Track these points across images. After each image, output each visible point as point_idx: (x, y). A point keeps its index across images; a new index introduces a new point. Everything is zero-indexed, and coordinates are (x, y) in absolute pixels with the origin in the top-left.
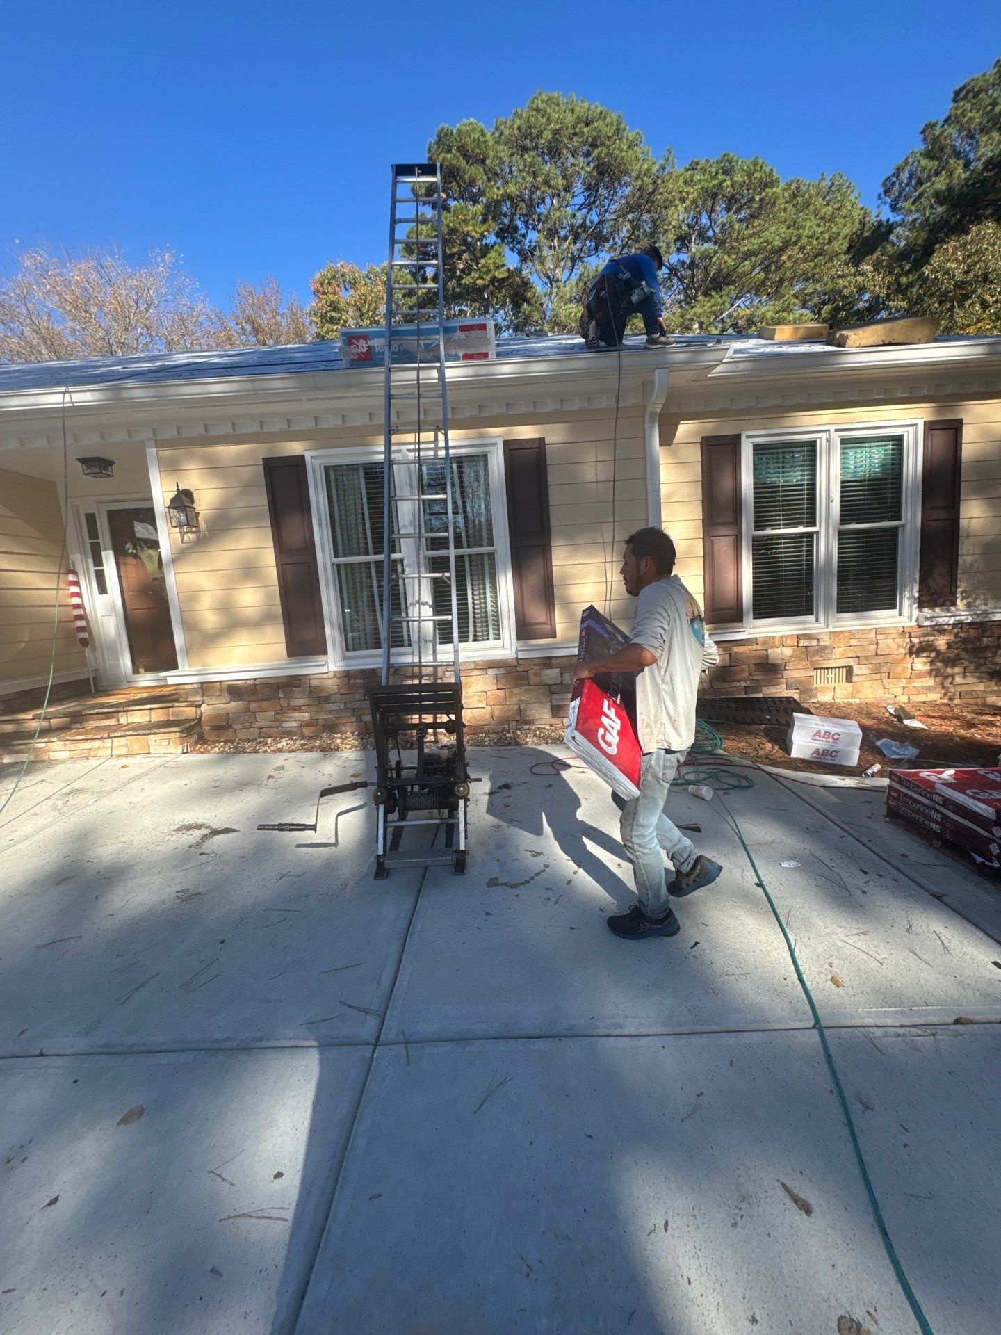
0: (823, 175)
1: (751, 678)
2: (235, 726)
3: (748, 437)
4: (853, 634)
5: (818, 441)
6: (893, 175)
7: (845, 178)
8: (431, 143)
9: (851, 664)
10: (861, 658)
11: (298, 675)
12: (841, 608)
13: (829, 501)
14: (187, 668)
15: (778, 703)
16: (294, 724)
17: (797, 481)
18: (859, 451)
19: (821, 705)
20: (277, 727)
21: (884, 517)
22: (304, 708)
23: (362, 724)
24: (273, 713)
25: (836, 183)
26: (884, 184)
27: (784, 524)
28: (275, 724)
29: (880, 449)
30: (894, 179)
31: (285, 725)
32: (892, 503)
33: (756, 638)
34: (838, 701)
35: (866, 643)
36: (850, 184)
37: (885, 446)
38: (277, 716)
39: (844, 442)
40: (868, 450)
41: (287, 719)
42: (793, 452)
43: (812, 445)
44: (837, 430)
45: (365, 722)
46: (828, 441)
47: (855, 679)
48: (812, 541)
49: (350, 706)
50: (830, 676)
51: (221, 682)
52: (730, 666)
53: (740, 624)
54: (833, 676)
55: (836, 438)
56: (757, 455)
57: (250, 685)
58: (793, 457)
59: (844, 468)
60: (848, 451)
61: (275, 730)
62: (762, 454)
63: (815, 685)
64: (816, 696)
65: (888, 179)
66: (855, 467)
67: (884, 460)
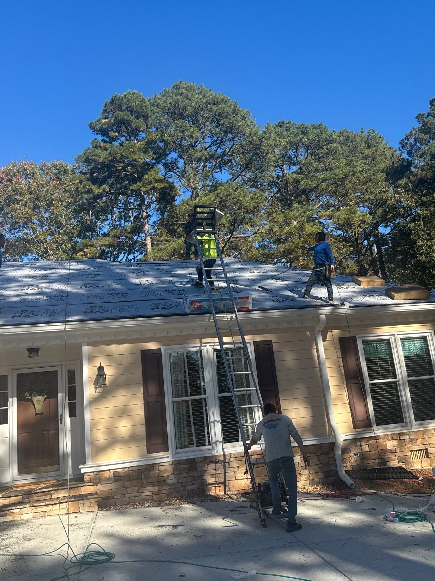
0: (362, 129)
1: (380, 457)
2: (115, 497)
3: (359, 337)
4: (425, 432)
5: (390, 339)
6: (405, 139)
7: (376, 132)
8: (107, 102)
9: (427, 448)
10: (431, 444)
11: (152, 464)
12: (417, 418)
13: (401, 366)
14: (90, 463)
15: (396, 470)
16: (149, 494)
17: (385, 356)
18: (409, 343)
19: (417, 470)
20: (138, 496)
21: (426, 373)
22: (154, 483)
23: (186, 491)
24: (137, 488)
25: (372, 135)
26: (401, 143)
27: (382, 377)
28: (138, 494)
29: (418, 342)
30: (406, 141)
31: (144, 494)
32: (429, 366)
33: (379, 436)
34: (425, 468)
35: (431, 436)
36: (380, 136)
37: (420, 340)
38: (140, 489)
39: (401, 339)
40: (413, 342)
41: (145, 491)
42: (380, 343)
43: (388, 341)
44: (397, 335)
45: (188, 491)
46: (395, 339)
47: (430, 456)
48: (397, 385)
49: (180, 481)
50: (418, 455)
51: (110, 470)
52: (369, 451)
53: (371, 428)
54: (420, 455)
55: (398, 338)
56: (365, 344)
57: (126, 471)
58: (381, 346)
59: (404, 350)
60: (405, 343)
61: (138, 498)
62: (366, 344)
63: (412, 460)
64: (413, 466)
65: (402, 140)
66: (409, 350)
67: (421, 347)
